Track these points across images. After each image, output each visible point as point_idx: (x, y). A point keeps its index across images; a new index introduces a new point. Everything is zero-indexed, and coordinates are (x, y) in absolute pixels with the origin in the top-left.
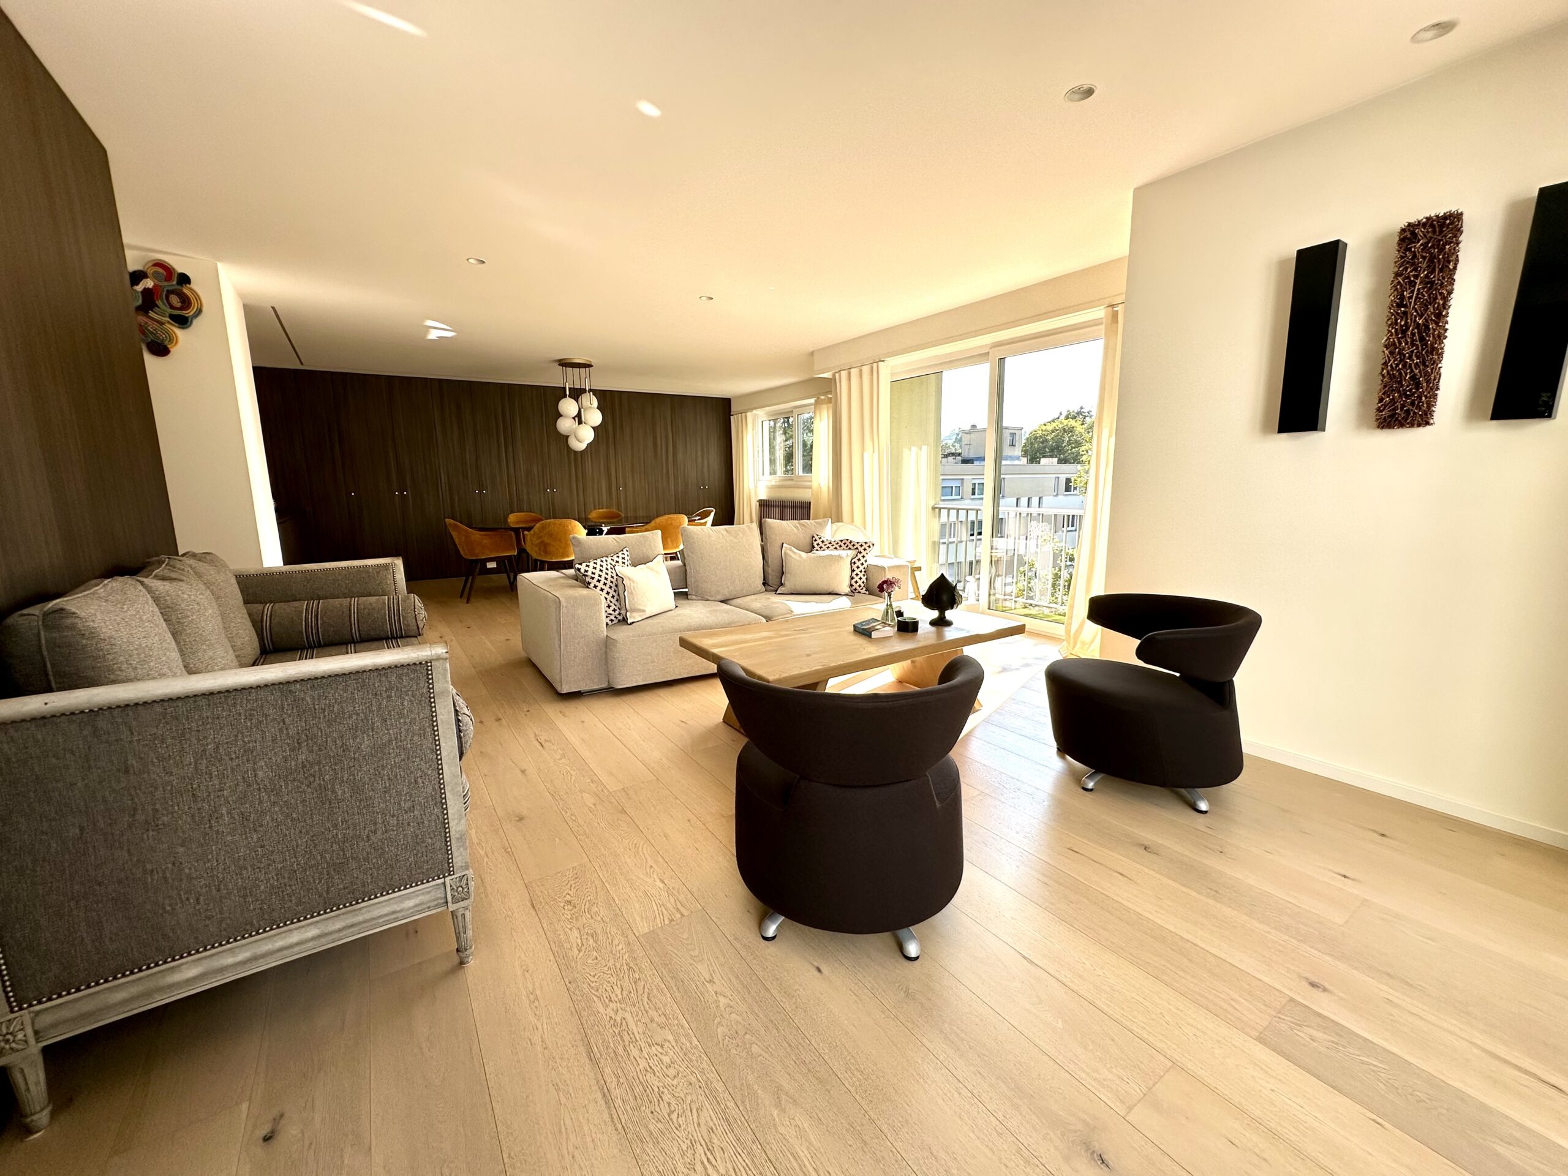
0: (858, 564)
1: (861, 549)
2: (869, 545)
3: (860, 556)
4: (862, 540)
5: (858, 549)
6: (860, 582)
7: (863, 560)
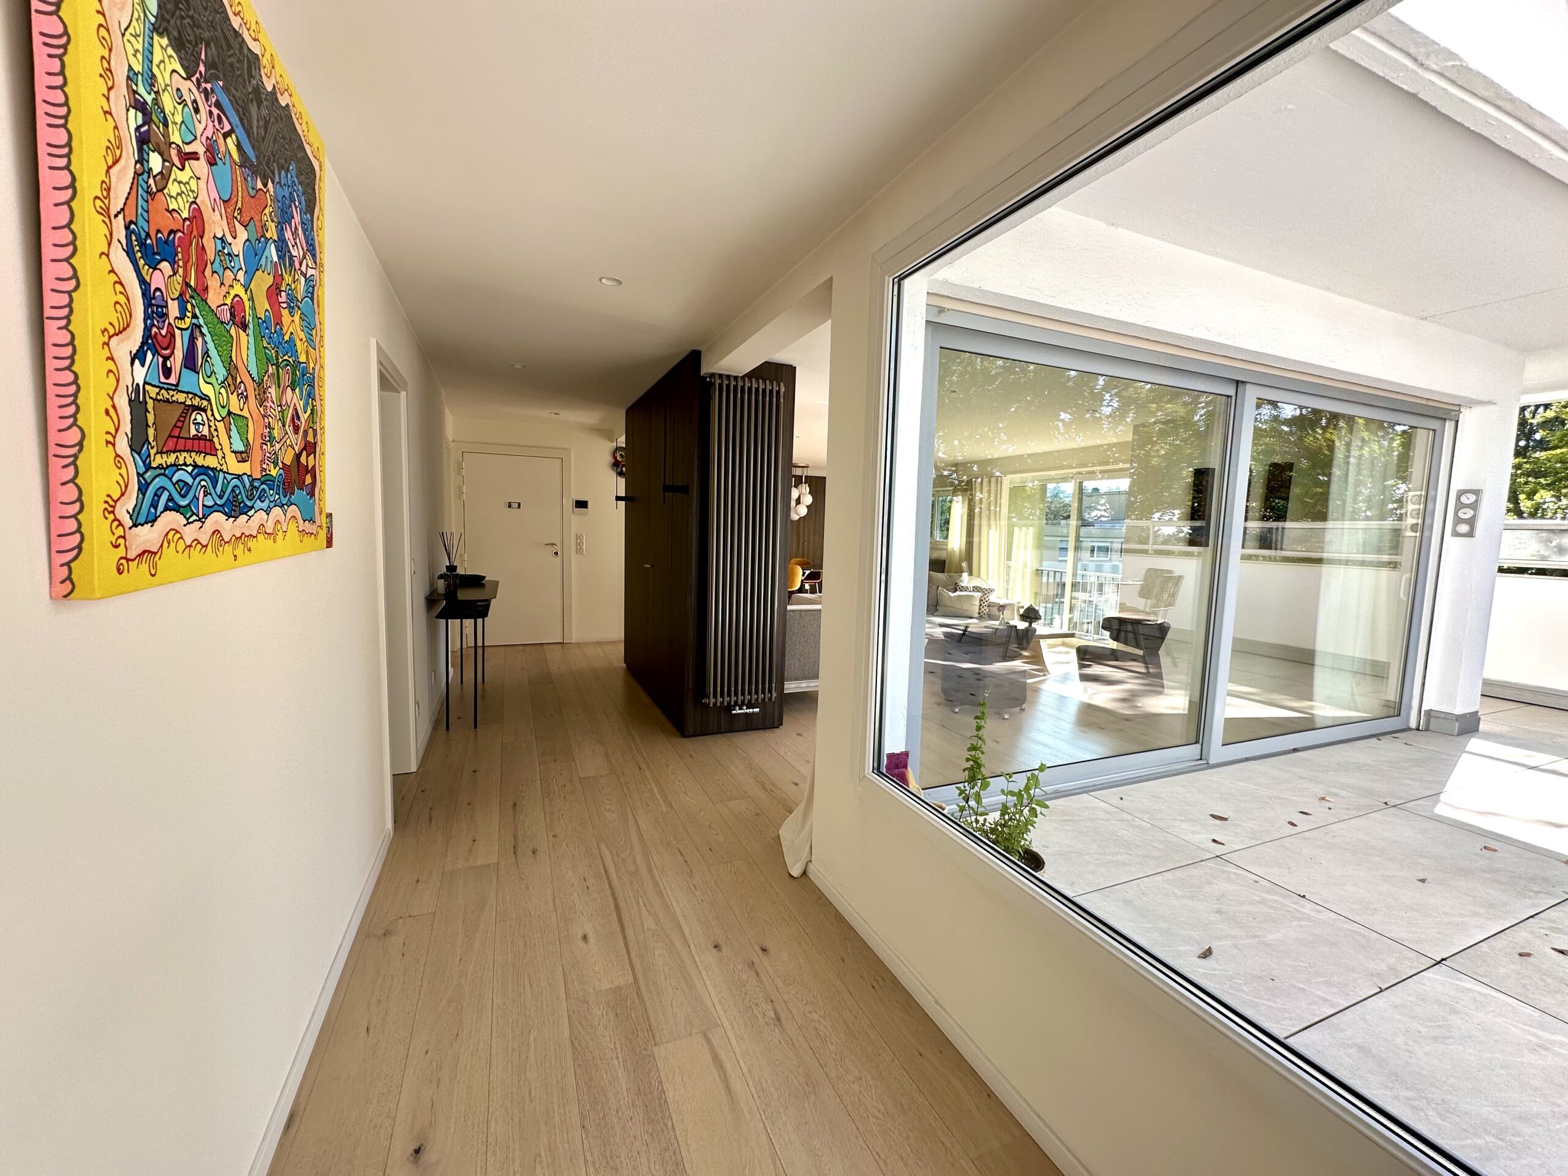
0: (984, 601)
1: (986, 592)
2: (991, 590)
3: (985, 596)
4: (987, 587)
5: (985, 592)
6: (985, 612)
7: (987, 599)
